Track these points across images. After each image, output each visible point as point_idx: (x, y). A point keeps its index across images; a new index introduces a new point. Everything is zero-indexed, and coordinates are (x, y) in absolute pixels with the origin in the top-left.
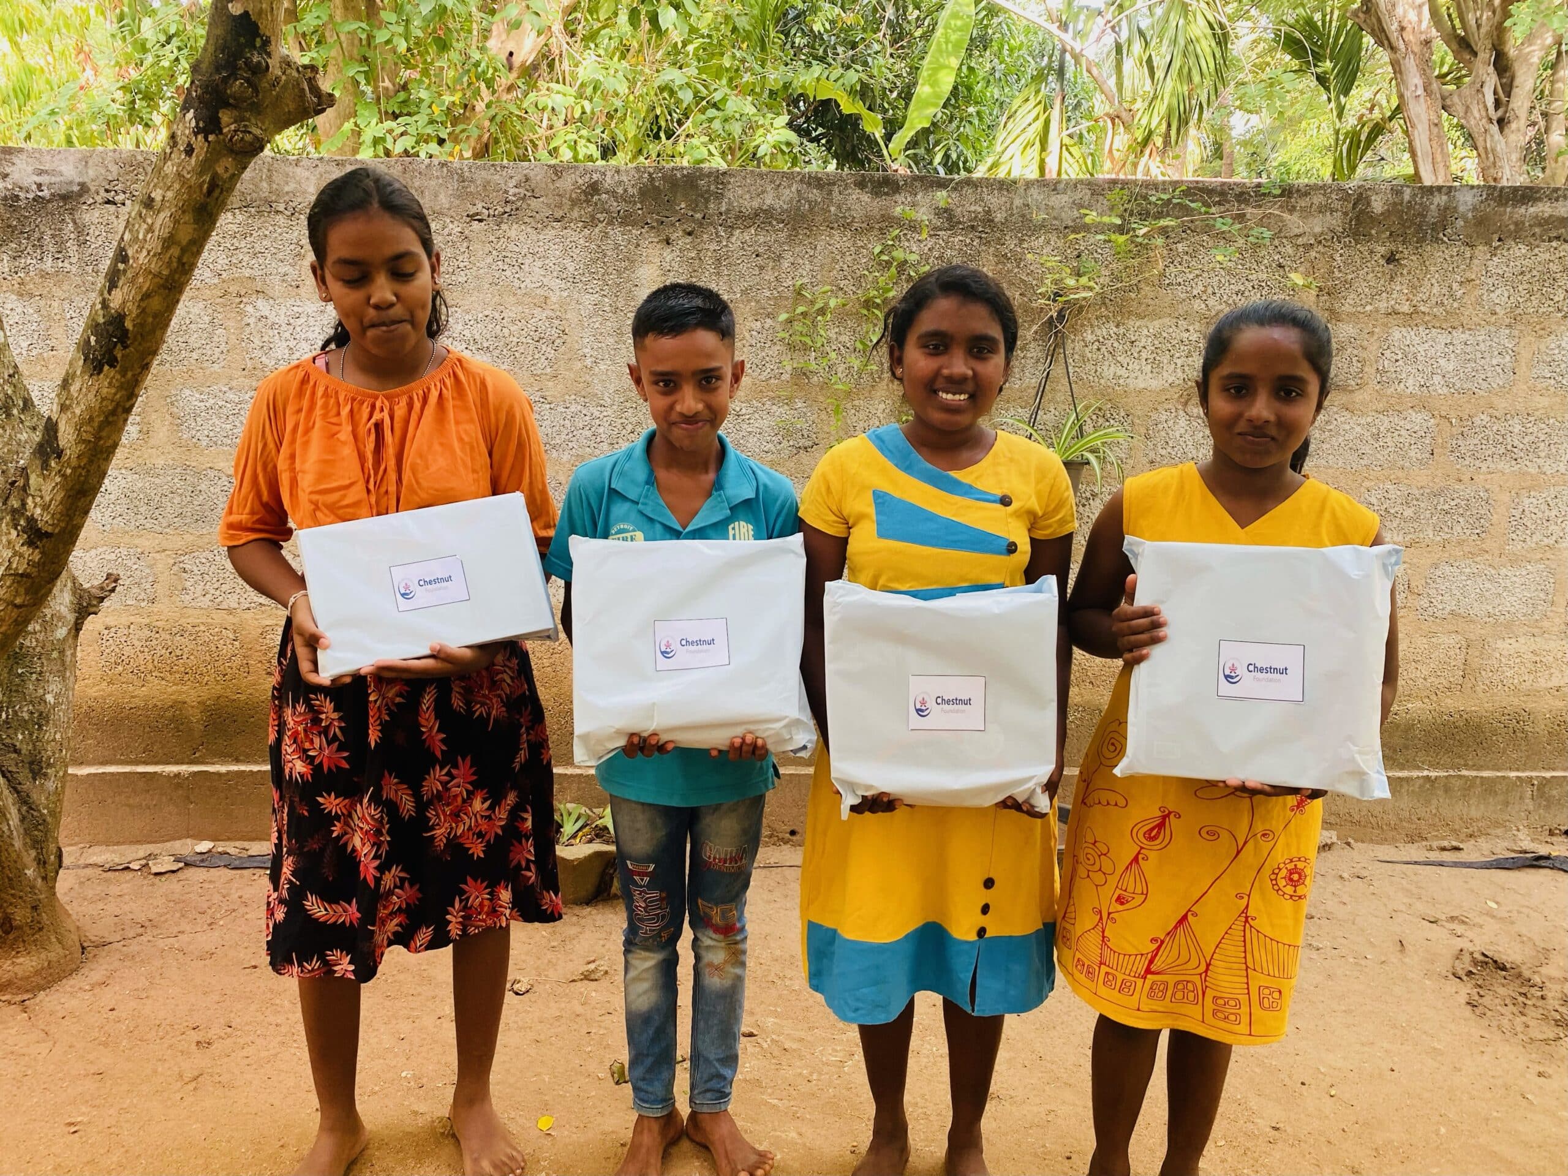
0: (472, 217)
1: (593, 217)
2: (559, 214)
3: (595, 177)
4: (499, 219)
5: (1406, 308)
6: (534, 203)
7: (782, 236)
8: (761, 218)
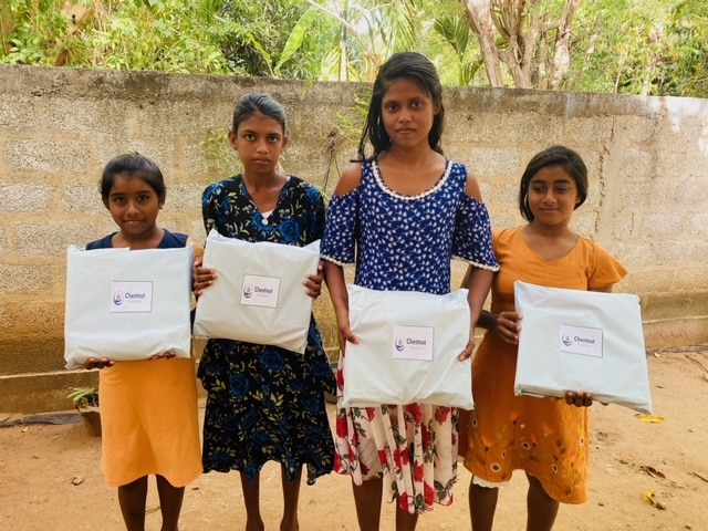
0: (34, 94)
1: (101, 95)
2: (83, 93)
3: (101, 75)
4: (50, 95)
5: (477, 139)
6: (68, 87)
7: (199, 105)
8: (188, 96)
